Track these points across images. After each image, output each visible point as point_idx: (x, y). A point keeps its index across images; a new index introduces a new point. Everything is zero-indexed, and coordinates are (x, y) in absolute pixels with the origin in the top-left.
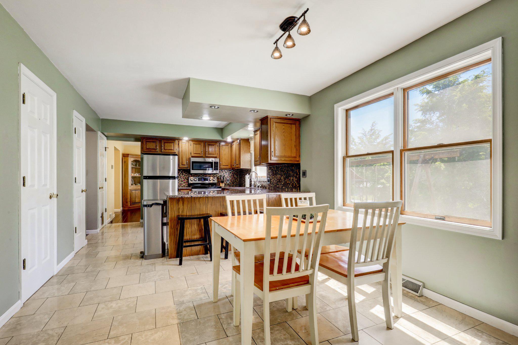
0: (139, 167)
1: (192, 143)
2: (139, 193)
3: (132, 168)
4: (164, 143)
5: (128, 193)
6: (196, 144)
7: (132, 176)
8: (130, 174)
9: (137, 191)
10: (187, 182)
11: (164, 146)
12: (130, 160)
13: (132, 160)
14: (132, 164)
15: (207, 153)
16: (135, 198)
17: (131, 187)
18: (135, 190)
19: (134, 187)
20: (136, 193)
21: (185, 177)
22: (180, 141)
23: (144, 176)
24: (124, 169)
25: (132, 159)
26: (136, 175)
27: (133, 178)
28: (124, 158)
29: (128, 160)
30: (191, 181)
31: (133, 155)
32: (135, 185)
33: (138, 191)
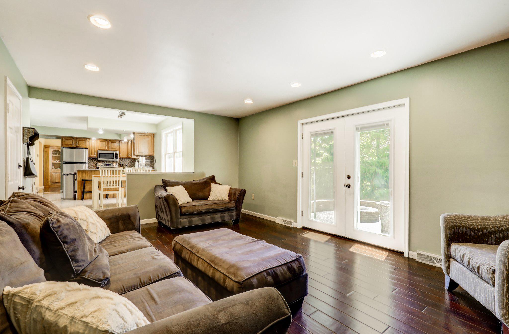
0: (58, 155)
1: (99, 141)
3: (53, 156)
4: (79, 141)
5: (49, 175)
6: (102, 142)
8: (51, 161)
9: (57, 174)
10: (96, 166)
11: (78, 143)
12: (51, 151)
14: (53, 153)
15: (110, 147)
16: (55, 179)
17: (51, 170)
18: (55, 173)
19: (54, 170)
21: (94, 163)
22: (90, 140)
23: (63, 162)
24: (46, 157)
25: (53, 150)
26: (56, 162)
27: (53, 163)
28: (46, 149)
29: (49, 150)
30: (99, 165)
31: (53, 147)
33: (58, 174)
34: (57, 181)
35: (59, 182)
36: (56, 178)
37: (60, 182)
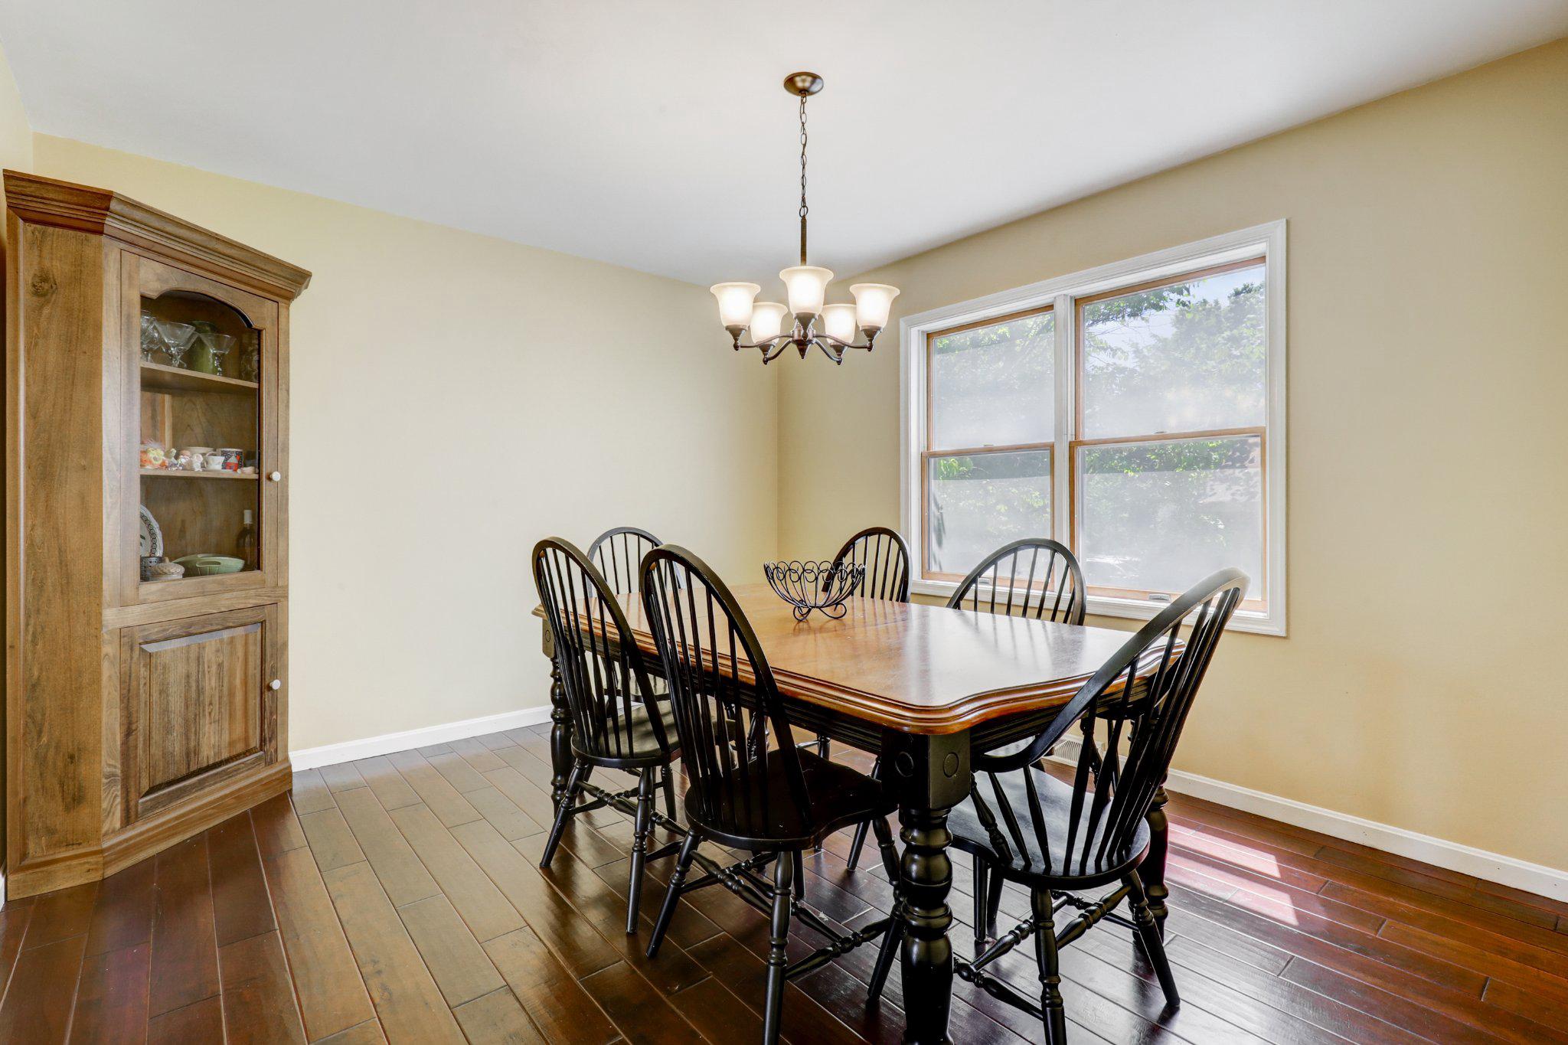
2: (232, 653)
3: (148, 379)
5: (96, 680)
7: (149, 470)
9: (211, 642)
13: (154, 289)
14: (153, 349)
16: (191, 725)
18: (188, 631)
19: (174, 596)
20: (199, 659)
25: (155, 278)
26: (197, 467)
27: (155, 489)
29: (85, 276)
32: (190, 572)
33: (226, 634)
34: (213, 741)
35: (240, 748)
36: (199, 702)
37: (248, 752)
